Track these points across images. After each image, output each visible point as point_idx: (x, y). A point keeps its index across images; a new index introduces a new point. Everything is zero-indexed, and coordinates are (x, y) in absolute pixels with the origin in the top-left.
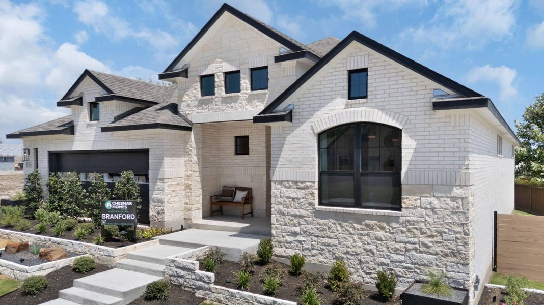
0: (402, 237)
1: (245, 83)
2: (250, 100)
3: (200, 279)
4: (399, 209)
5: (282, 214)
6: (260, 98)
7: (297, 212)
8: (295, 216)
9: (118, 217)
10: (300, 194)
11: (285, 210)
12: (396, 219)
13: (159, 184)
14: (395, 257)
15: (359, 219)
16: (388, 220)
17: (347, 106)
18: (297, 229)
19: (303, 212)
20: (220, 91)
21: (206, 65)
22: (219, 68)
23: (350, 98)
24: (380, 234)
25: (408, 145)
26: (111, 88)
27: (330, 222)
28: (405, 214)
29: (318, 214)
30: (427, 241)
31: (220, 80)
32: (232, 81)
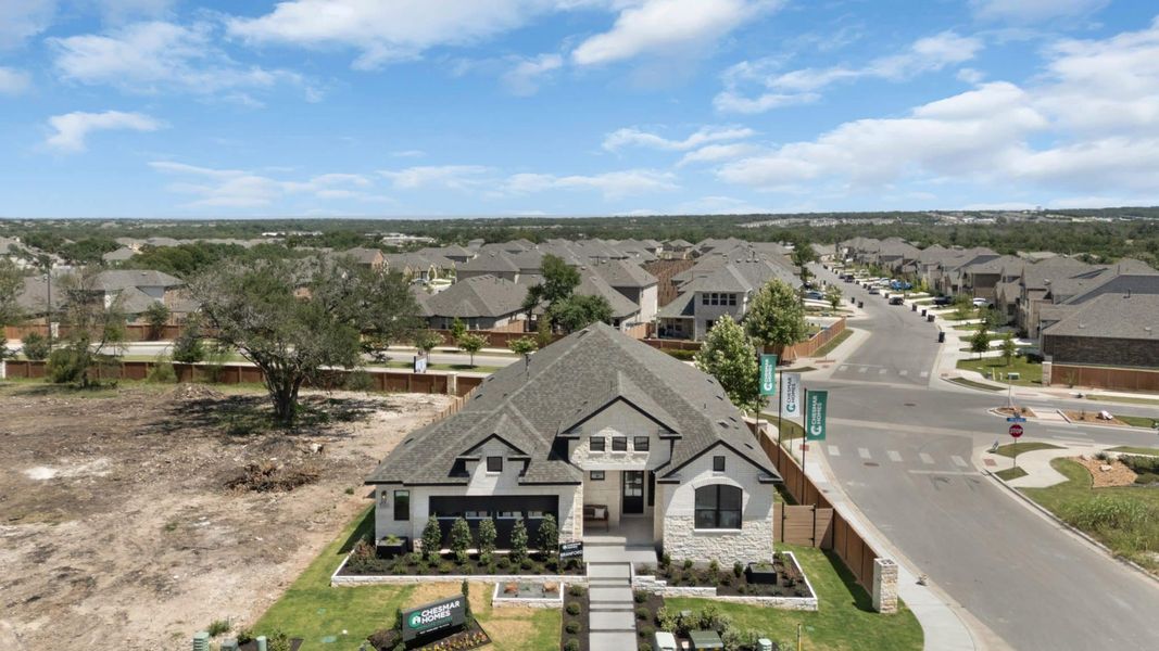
0: (742, 542)
1: (630, 445)
2: (635, 457)
3: (659, 585)
4: (740, 528)
5: (670, 535)
6: (643, 457)
7: (682, 534)
8: (681, 536)
9: (571, 554)
10: (684, 523)
11: (674, 533)
12: (739, 534)
13: (568, 520)
14: (738, 553)
15: (719, 535)
16: (735, 534)
17: (714, 475)
18: (682, 544)
19: (686, 534)
20: (609, 449)
21: (598, 430)
22: (609, 434)
23: (715, 470)
24: (731, 542)
25: (746, 497)
26: (521, 449)
27: (703, 538)
28: (743, 531)
29: (695, 534)
30: (754, 543)
31: (609, 442)
32: (619, 444)
